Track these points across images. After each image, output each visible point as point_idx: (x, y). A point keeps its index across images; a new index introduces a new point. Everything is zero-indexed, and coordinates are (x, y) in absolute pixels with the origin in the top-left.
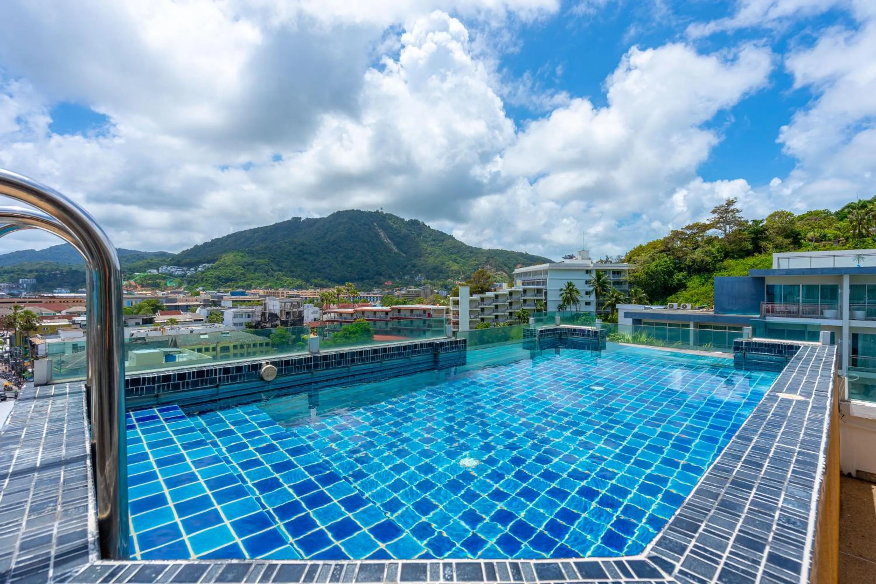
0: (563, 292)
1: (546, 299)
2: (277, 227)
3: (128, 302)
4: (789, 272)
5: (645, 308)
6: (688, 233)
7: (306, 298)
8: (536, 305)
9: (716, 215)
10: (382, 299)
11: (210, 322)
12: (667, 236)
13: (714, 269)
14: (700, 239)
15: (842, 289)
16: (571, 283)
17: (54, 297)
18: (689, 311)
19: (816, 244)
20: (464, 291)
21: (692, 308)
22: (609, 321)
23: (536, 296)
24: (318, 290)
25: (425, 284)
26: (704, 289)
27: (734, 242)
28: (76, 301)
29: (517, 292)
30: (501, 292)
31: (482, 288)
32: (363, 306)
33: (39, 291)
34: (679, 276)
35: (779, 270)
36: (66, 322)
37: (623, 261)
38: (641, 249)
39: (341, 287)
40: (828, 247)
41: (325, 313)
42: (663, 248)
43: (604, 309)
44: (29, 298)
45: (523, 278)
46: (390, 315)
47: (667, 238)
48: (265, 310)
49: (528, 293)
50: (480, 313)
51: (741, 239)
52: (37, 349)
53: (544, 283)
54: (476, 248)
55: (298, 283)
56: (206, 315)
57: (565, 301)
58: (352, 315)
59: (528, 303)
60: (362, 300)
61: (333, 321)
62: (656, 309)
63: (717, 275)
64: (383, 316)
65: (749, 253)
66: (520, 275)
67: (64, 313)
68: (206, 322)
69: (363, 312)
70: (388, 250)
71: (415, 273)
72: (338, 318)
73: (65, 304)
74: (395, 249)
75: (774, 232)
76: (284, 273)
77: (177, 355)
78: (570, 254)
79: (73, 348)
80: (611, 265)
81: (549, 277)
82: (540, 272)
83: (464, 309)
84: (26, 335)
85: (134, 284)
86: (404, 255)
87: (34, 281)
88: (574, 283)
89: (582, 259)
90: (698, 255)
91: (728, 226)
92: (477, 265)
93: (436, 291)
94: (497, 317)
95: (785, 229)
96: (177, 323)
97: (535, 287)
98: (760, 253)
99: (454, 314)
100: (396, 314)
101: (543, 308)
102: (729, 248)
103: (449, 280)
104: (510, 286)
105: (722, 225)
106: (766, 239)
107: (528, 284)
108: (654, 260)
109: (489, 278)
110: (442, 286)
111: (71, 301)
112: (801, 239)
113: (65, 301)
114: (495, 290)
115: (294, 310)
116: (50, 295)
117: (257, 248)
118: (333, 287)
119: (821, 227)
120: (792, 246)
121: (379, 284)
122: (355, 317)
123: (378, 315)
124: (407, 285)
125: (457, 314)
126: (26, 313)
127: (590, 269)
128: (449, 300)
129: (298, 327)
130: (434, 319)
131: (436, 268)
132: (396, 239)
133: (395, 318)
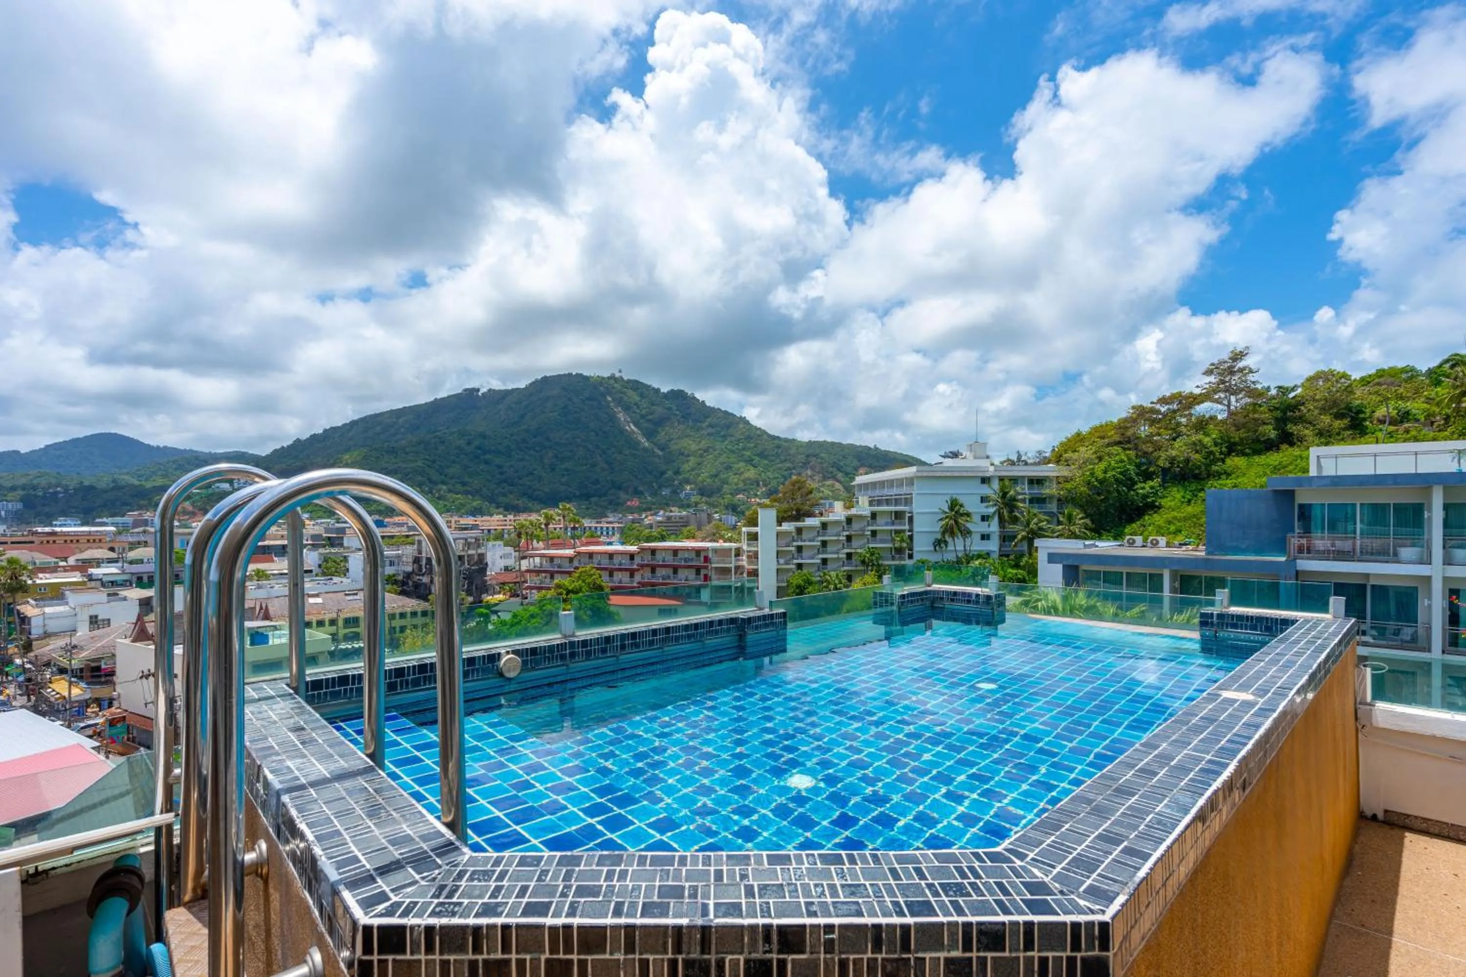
0: (941, 516)
1: (911, 530)
2: (438, 406)
3: (182, 541)
4: (1338, 481)
5: (1085, 546)
6: (1163, 410)
7: (489, 531)
8: (893, 540)
9: (1212, 379)
10: (622, 531)
11: (324, 574)
12: (1124, 415)
13: (1210, 475)
14: (1183, 420)
15: (1430, 510)
16: (956, 500)
17: (54, 534)
18: (1162, 551)
19: (1392, 428)
20: (767, 517)
21: (1168, 545)
22: (1023, 568)
23: (893, 524)
24: (511, 517)
25: (696, 504)
26: (1190, 509)
27: (1244, 425)
28: (94, 541)
29: (860, 517)
30: (831, 517)
31: (798, 510)
32: (588, 544)
33: (28, 523)
34: (1145, 488)
35: (1320, 477)
36: (76, 577)
37: (1046, 461)
38: (1079, 439)
39: (551, 512)
40: (1413, 433)
41: (524, 558)
42: (1117, 438)
43: (1015, 545)
44: (11, 536)
45: (870, 493)
46: (637, 560)
47: (1125, 420)
48: (420, 552)
49: (879, 520)
50: (796, 555)
51: (1256, 420)
52: (29, 624)
53: (908, 501)
54: (786, 440)
55: (475, 504)
56: (318, 562)
57: (945, 532)
58: (571, 559)
59: (879, 536)
60: (588, 533)
61: (537, 572)
62: (1105, 546)
63: (1213, 487)
64: (626, 561)
65: (1270, 446)
66: (865, 486)
67: (72, 561)
68: (317, 575)
69: (591, 555)
70: (633, 444)
71: (680, 484)
72: (547, 566)
73: (73, 546)
74: (645, 442)
75: (1316, 408)
76: (450, 486)
77: (270, 634)
78: (954, 449)
79: (91, 623)
80: (1025, 468)
81: (915, 490)
82: (900, 482)
83: (767, 547)
84: (10, 600)
85: (190, 509)
86: (660, 453)
87: (20, 506)
88: (961, 499)
89: (975, 458)
90: (1179, 449)
91: (1233, 398)
92: (789, 469)
93: (716, 516)
94: (825, 561)
95: (1335, 403)
96: (267, 577)
97: (893, 508)
98: (1292, 444)
99: (749, 557)
100: (648, 557)
101: (905, 545)
102: (1236, 436)
103: (741, 496)
104: (848, 507)
105: (1222, 395)
106: (1301, 420)
107: (880, 503)
108: (1100, 459)
109: (811, 492)
110: (727, 508)
111: (83, 540)
112: (1365, 419)
113: (73, 540)
114: (821, 514)
115: (471, 552)
116: (47, 529)
117: (404, 442)
118: (538, 511)
119: (1401, 398)
120: (1349, 433)
121: (616, 506)
122: (576, 563)
123: (616, 560)
124: (665, 505)
125: (753, 557)
126: (11, 561)
127: (987, 475)
128: (740, 533)
129: (477, 581)
130: (714, 565)
131: (716, 476)
132: (646, 425)
133: (647, 565)
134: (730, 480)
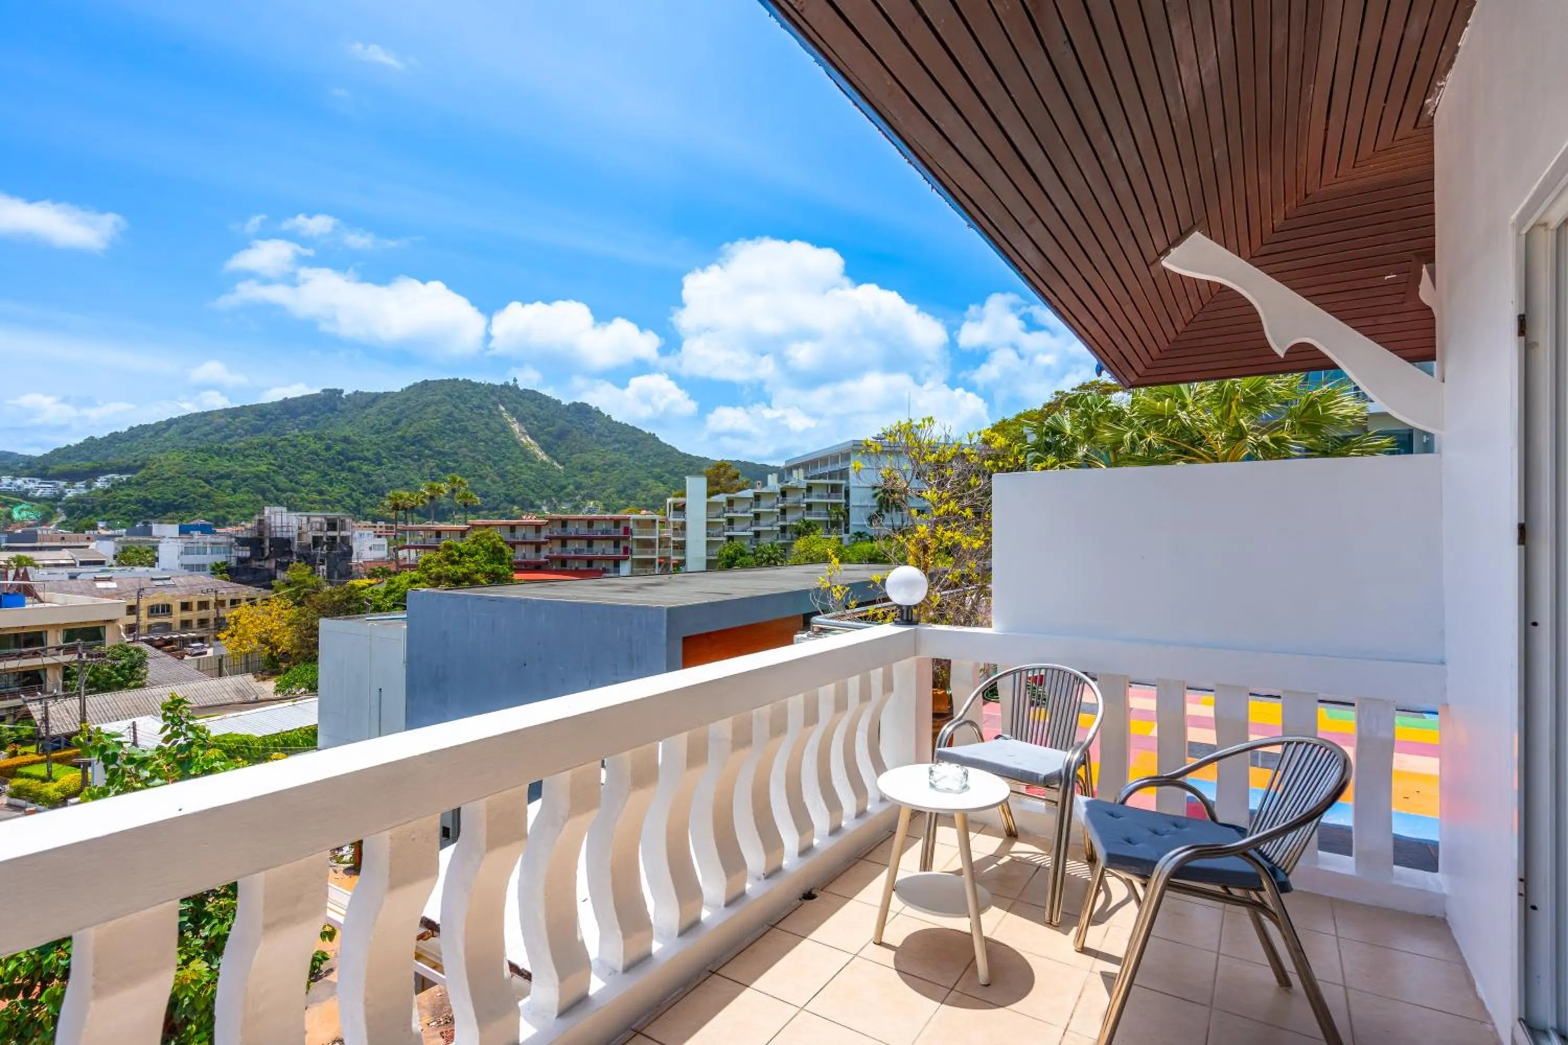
0: (876, 491)
1: (847, 505)
8: (829, 514)
11: (123, 564)
23: (829, 497)
29: (795, 489)
30: (765, 489)
46: (545, 532)
48: (261, 533)
49: (815, 492)
50: (727, 527)
53: (844, 474)
56: (112, 555)
57: (881, 506)
58: (463, 533)
59: (814, 509)
61: (419, 548)
66: (796, 468)
68: (112, 565)
70: (527, 456)
71: (583, 499)
74: (542, 456)
81: (850, 467)
82: (834, 459)
83: (696, 518)
86: (561, 468)
94: (757, 534)
96: (34, 566)
97: (828, 482)
99: (675, 529)
100: (557, 529)
101: (841, 518)
115: (330, 534)
123: (520, 533)
125: (681, 528)
129: (342, 567)
130: (635, 537)
131: (622, 492)
132: (545, 437)
133: (557, 538)
134: (638, 496)
